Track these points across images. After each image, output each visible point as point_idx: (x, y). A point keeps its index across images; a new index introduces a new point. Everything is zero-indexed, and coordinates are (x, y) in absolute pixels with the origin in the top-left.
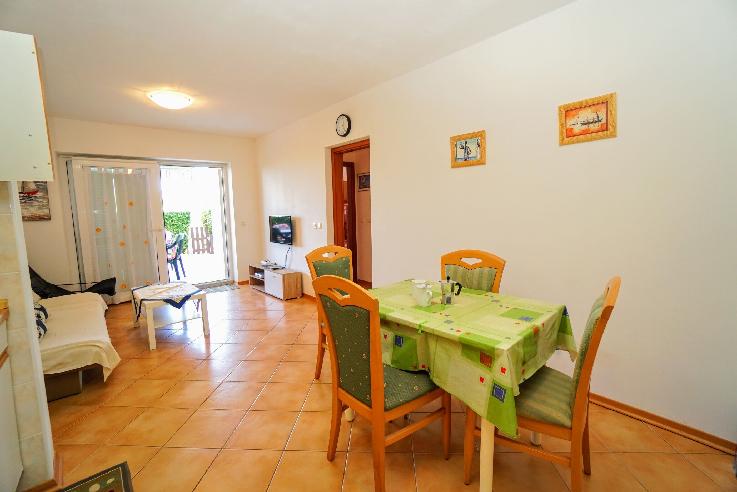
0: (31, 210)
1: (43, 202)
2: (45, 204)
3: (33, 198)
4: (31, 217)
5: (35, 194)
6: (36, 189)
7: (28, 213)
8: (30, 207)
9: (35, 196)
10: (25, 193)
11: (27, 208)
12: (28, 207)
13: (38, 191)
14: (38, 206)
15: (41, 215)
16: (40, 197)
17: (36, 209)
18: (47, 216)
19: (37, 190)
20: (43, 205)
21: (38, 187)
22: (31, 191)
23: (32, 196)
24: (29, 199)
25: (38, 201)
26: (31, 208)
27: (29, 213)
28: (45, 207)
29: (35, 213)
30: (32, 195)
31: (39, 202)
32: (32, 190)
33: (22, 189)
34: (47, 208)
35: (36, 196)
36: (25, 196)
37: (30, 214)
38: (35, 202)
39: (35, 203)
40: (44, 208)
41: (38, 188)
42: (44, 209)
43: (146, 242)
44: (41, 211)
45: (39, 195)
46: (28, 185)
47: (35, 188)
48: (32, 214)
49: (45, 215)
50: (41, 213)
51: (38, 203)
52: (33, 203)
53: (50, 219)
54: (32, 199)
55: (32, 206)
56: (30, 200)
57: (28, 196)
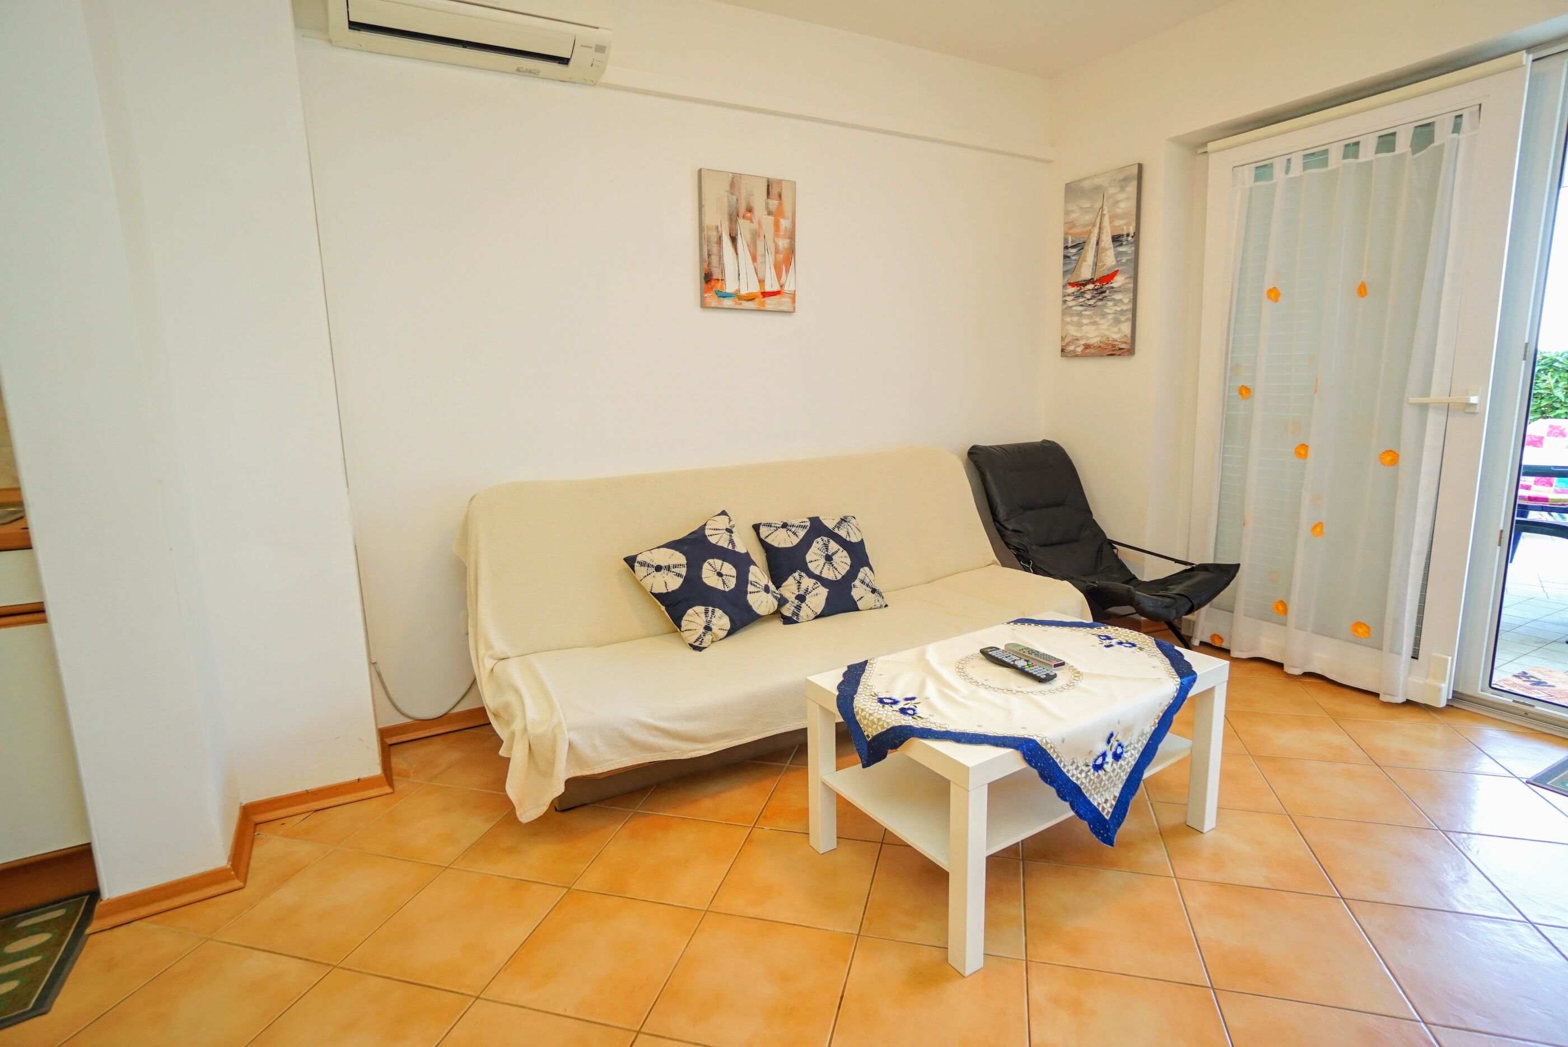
0: (1101, 327)
1: (1124, 304)
2: (1125, 308)
3: (1108, 291)
4: (1100, 347)
5: (1112, 281)
6: (1115, 266)
7: (1095, 335)
8: (1101, 319)
9: (1112, 285)
10: (1097, 280)
11: (1096, 322)
12: (1097, 319)
13: (1117, 272)
14: (1114, 313)
15: (1116, 341)
16: (1120, 287)
17: (1110, 322)
18: (1126, 343)
19: (1116, 269)
20: (1122, 309)
21: (1118, 259)
22: (1106, 273)
23: (1107, 286)
24: (1101, 297)
25: (1114, 300)
26: (1103, 321)
27: (1098, 336)
28: (1124, 315)
29: (1107, 333)
30: (1108, 284)
31: (1117, 302)
32: (1108, 270)
33: (1093, 269)
34: (1127, 320)
35: (1112, 288)
36: (1096, 290)
37: (1098, 339)
38: (1110, 304)
39: (1110, 308)
40: (1123, 318)
41: (1118, 261)
42: (1122, 322)
43: (1392, 457)
44: (1116, 329)
45: (1118, 281)
46: (1103, 255)
47: (1114, 263)
48: (1102, 337)
49: (1123, 340)
50: (1116, 333)
51: (1115, 305)
52: (1105, 306)
53: (1130, 351)
54: (1106, 297)
55: (1104, 315)
56: (1101, 300)
57: (1101, 287)
